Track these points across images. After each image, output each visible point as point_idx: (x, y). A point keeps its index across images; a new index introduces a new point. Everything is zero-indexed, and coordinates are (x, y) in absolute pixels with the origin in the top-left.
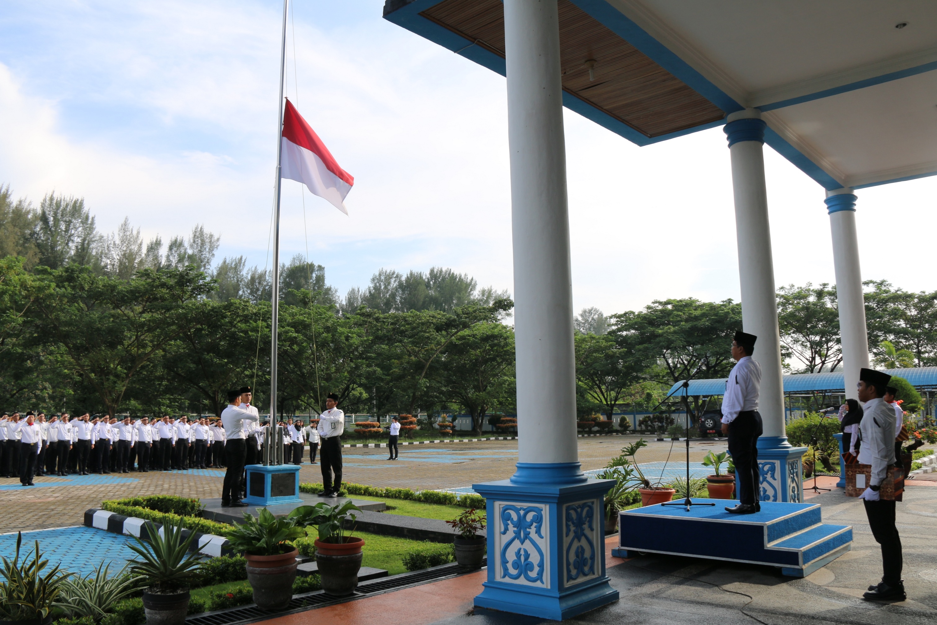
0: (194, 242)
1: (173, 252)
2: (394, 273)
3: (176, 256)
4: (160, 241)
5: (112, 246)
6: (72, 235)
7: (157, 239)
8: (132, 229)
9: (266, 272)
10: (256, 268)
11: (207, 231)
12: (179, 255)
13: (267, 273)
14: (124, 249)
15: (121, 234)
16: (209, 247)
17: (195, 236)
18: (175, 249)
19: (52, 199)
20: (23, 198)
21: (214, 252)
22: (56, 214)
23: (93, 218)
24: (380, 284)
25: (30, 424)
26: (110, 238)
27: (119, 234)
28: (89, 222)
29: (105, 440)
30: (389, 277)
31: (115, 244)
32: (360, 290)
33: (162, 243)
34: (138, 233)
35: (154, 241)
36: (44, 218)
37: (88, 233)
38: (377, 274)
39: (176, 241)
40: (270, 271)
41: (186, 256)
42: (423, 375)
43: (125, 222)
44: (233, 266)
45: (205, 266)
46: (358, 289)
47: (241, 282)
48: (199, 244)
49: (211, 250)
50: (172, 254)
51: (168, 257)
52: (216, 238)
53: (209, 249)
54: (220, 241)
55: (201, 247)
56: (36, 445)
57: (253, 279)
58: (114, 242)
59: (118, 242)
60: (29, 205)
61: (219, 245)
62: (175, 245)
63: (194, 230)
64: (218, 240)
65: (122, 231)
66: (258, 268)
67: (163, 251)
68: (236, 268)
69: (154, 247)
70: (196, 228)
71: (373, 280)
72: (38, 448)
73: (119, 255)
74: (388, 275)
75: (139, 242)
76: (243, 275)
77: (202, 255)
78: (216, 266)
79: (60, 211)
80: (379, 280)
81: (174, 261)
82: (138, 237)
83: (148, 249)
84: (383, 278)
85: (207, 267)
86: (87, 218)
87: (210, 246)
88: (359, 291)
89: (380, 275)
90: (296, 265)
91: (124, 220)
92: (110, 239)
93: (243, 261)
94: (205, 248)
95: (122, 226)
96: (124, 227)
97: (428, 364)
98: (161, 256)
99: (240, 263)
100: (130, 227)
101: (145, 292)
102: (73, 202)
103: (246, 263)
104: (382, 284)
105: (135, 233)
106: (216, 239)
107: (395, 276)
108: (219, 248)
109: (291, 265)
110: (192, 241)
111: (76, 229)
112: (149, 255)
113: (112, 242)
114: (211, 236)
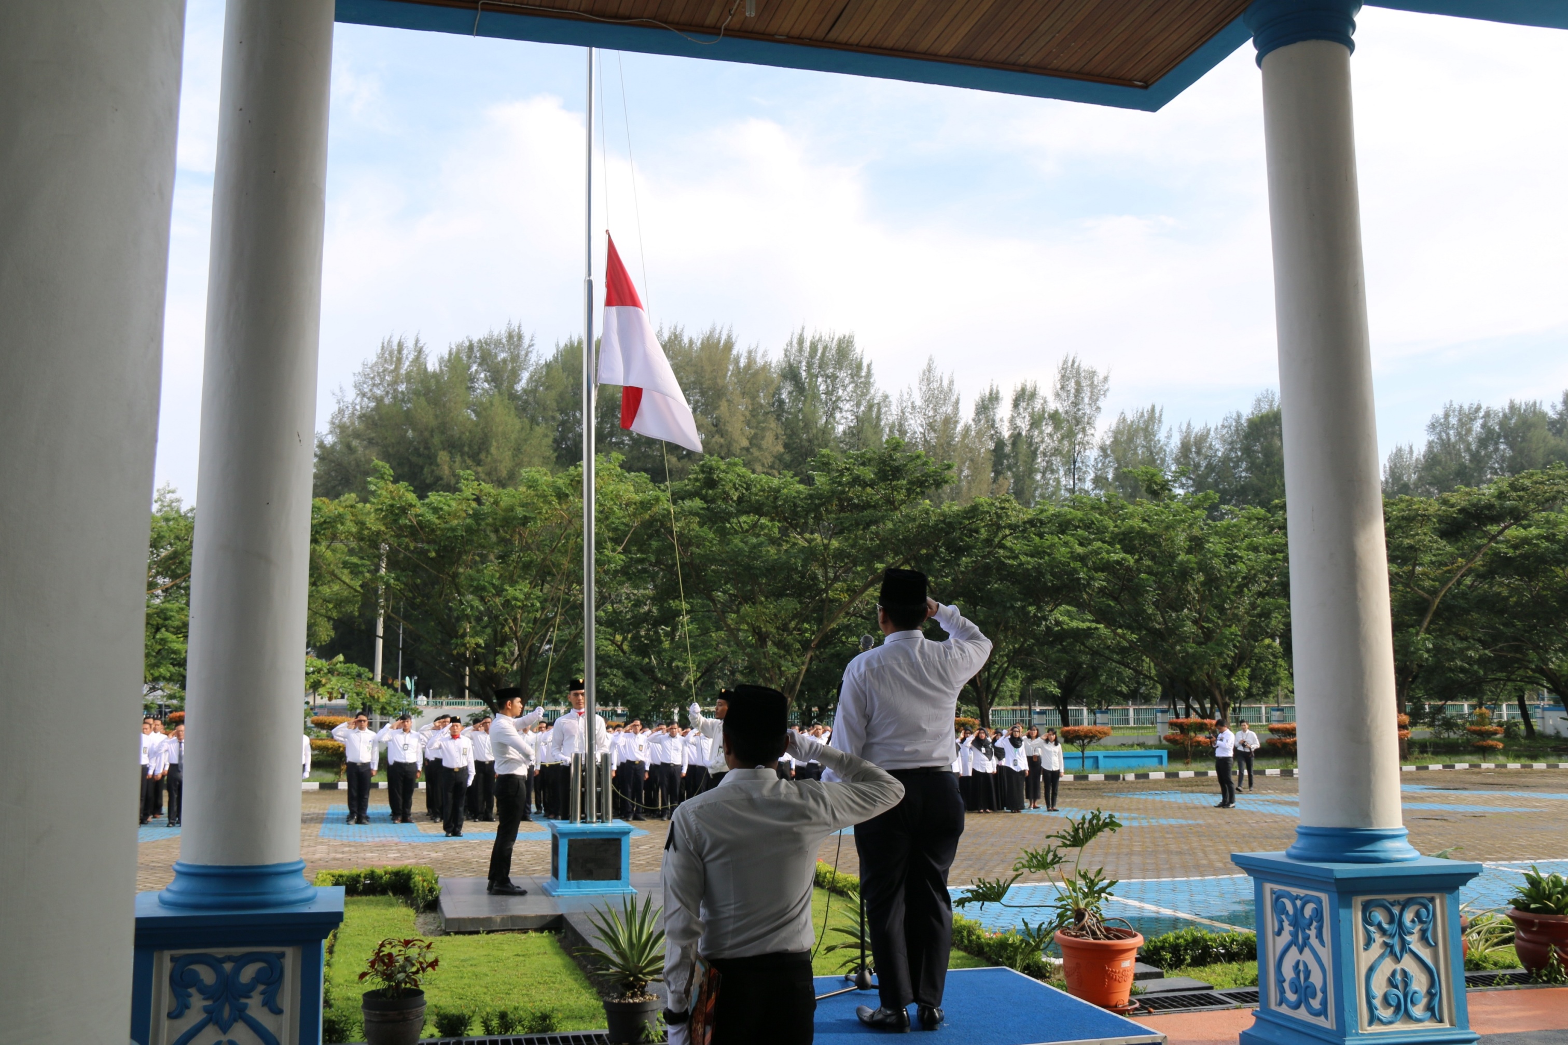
0: (1062, 388)
1: (1021, 410)
2: (1478, 409)
3: (1028, 418)
4: (998, 392)
5: (909, 410)
6: (839, 398)
7: (991, 390)
8: (941, 377)
9: (1209, 430)
10: (1189, 425)
11: (1085, 364)
12: (1032, 415)
13: (1212, 433)
14: (931, 413)
15: (924, 388)
16: (1089, 394)
17: (1063, 376)
18: (1023, 405)
19: (801, 342)
20: (753, 347)
21: (1100, 404)
22: (809, 366)
23: (869, 366)
24: (1448, 434)
25: (454, 736)
26: (906, 396)
27: (921, 389)
28: (863, 374)
29: (633, 763)
30: (1466, 419)
31: (913, 407)
32: (1414, 448)
33: (1001, 395)
34: (951, 382)
35: (987, 394)
36: (791, 374)
37: (862, 392)
38: (1440, 413)
39: (1023, 390)
40: (1216, 429)
41: (1046, 415)
42: (1425, 624)
43: (929, 365)
44: (1142, 425)
45: (1084, 430)
46: (1411, 448)
47: (1158, 453)
48: (1073, 391)
49: (1094, 399)
50: (1019, 414)
51: (1012, 420)
52: (1101, 375)
53: (1090, 398)
54: (1109, 383)
55: (1076, 397)
56: (464, 771)
57: (1185, 447)
58: (913, 403)
59: (919, 403)
60: (764, 356)
61: (1108, 390)
62: (1023, 397)
63: (1060, 365)
64: (1106, 379)
65: (925, 382)
66: (1192, 424)
67: (1003, 412)
68: (1146, 430)
69: (986, 406)
70: (1065, 362)
71: (1433, 427)
72: (468, 776)
73: (922, 426)
74: (1468, 416)
75: (953, 399)
76: (1159, 441)
77: (1079, 410)
78: (1106, 428)
79: (816, 361)
80: (1446, 426)
81: (1023, 426)
82: (950, 390)
83: (977, 409)
84: (1453, 421)
85: (1089, 432)
86: (859, 367)
87: (1092, 392)
88: (1411, 452)
89: (1447, 416)
90: (1264, 411)
91: (926, 362)
92: (904, 398)
93: (1157, 415)
94: (1083, 398)
95: (924, 374)
96: (928, 375)
97: (1437, 601)
98: (1001, 420)
99: (1151, 420)
100: (937, 373)
101: (830, 497)
102: (835, 342)
103: (1164, 418)
104: (1451, 432)
105: (945, 383)
106: (1101, 377)
107: (1481, 414)
108: (1108, 394)
109: (1253, 413)
110: (1059, 386)
111: (845, 387)
112: (980, 420)
113: (910, 404)
114: (1093, 374)
